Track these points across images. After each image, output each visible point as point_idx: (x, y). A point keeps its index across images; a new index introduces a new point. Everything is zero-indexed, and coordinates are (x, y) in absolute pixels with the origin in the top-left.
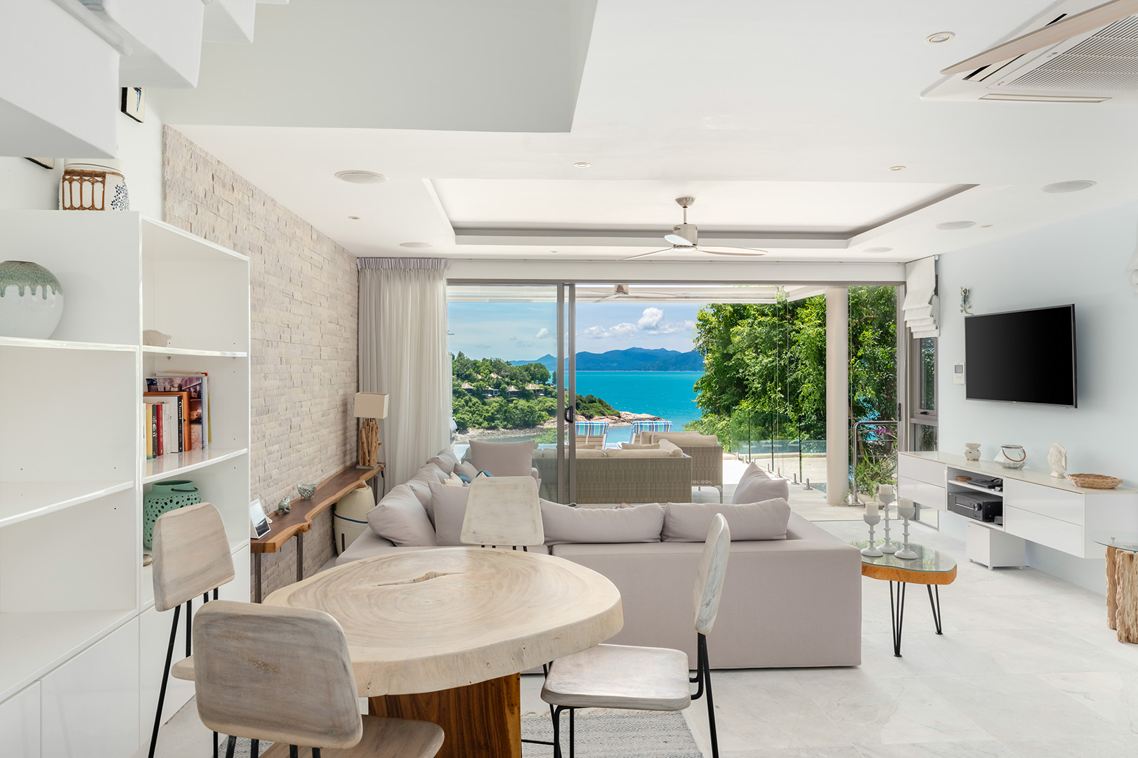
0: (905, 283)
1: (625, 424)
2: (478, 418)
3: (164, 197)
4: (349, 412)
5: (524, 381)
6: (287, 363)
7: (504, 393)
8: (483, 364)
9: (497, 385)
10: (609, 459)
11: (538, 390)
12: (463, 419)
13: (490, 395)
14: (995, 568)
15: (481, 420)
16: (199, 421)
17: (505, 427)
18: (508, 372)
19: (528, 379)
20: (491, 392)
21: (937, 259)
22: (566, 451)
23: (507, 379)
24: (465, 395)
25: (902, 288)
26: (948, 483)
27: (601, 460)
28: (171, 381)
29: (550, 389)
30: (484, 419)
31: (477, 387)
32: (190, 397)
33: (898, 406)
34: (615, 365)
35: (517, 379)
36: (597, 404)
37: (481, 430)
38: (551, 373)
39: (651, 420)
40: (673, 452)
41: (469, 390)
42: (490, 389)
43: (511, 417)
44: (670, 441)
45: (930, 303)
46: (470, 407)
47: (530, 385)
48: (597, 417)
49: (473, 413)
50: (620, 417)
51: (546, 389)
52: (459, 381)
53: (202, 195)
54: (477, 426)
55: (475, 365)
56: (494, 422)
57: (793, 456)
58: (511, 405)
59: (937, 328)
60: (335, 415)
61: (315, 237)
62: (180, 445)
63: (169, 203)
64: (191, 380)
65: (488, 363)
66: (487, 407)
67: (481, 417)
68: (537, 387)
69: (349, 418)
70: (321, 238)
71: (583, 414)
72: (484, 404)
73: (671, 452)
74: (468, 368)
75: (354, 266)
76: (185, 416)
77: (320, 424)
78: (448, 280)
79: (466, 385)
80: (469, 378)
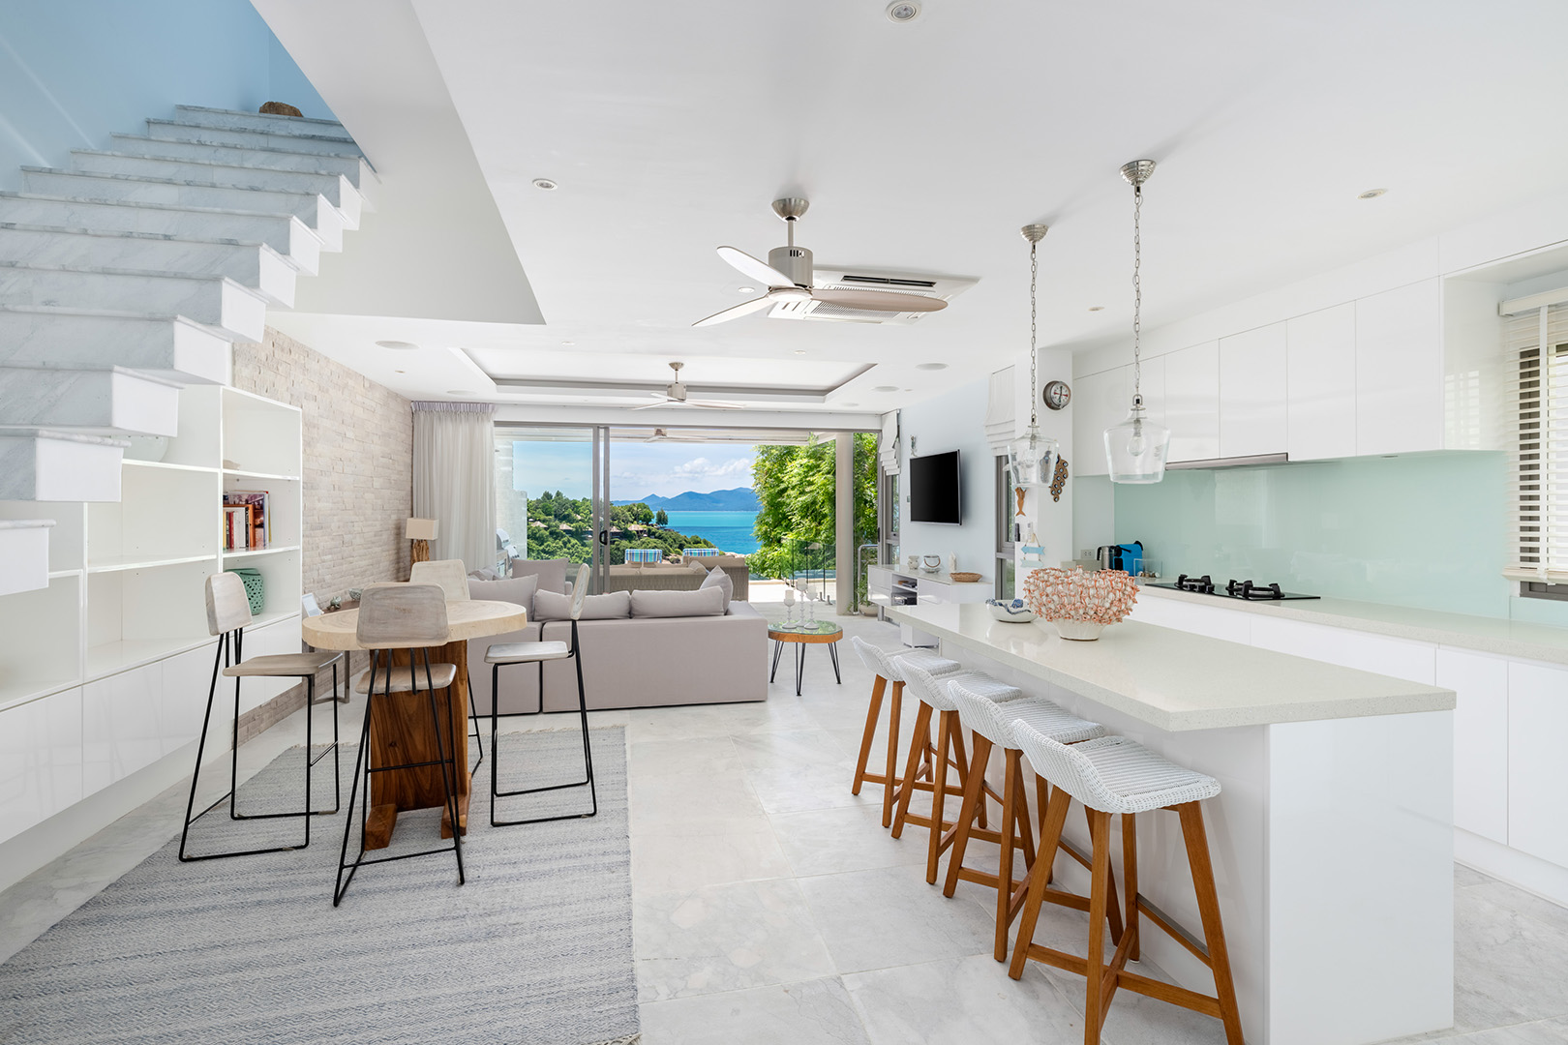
0: (881, 432)
3: (234, 363)
4: (402, 535)
5: (627, 522)
6: (339, 489)
8: (583, 504)
11: (641, 531)
13: (590, 536)
16: (261, 525)
18: (610, 512)
19: (631, 519)
21: (899, 413)
23: (608, 520)
24: (563, 536)
25: (879, 435)
28: (240, 497)
29: (654, 529)
31: (576, 528)
32: (254, 508)
33: (879, 531)
35: (619, 519)
38: (655, 513)
41: (568, 532)
42: (590, 529)
45: (894, 446)
46: (569, 549)
47: (633, 526)
49: (572, 555)
51: (649, 530)
52: (557, 521)
53: (264, 359)
55: (574, 505)
57: (819, 581)
59: (897, 467)
60: (388, 536)
61: (367, 385)
62: (247, 542)
63: (237, 367)
64: (255, 496)
65: (588, 503)
66: (587, 548)
68: (640, 528)
69: (402, 540)
70: (372, 386)
72: (584, 545)
73: (695, 569)
74: (566, 509)
75: (408, 409)
76: (250, 522)
77: (373, 543)
78: (495, 422)
79: (564, 526)
80: (566, 518)
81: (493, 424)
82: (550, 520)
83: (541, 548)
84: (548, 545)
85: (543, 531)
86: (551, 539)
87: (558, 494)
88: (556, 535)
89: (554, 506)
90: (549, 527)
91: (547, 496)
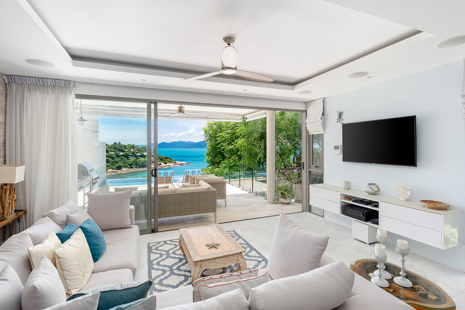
0: (306, 111)
1: (178, 165)
2: (126, 164)
5: (143, 152)
7: (135, 156)
8: (128, 146)
9: (133, 153)
10: (176, 194)
12: (120, 165)
13: (130, 157)
14: (370, 244)
15: (127, 165)
17: (136, 167)
18: (137, 148)
19: (144, 151)
20: (131, 156)
21: (324, 99)
22: (153, 190)
23: (137, 151)
24: (121, 157)
25: (304, 113)
26: (341, 201)
27: (172, 194)
30: (128, 165)
31: (126, 154)
33: (302, 164)
34: (174, 146)
35: (140, 151)
36: (168, 159)
37: (127, 169)
39: (186, 164)
40: (208, 188)
41: (123, 155)
42: (130, 154)
43: (138, 164)
44: (205, 181)
45: (321, 119)
46: (123, 161)
47: (145, 153)
48: (168, 163)
49: (124, 163)
50: (176, 163)
52: (119, 152)
54: (126, 167)
55: (125, 147)
56: (132, 166)
58: (138, 160)
59: (323, 130)
65: (130, 146)
66: (129, 161)
67: (127, 164)
71: (163, 162)
72: (128, 159)
73: (206, 187)
74: (122, 148)
75: (2, 80)
78: (76, 95)
79: (121, 153)
80: (122, 151)
81: (74, 96)
82: (116, 151)
83: (113, 161)
84: (116, 160)
85: (114, 155)
86: (117, 158)
87: (119, 143)
88: (118, 156)
89: (118, 147)
90: (116, 154)
91: (115, 143)
